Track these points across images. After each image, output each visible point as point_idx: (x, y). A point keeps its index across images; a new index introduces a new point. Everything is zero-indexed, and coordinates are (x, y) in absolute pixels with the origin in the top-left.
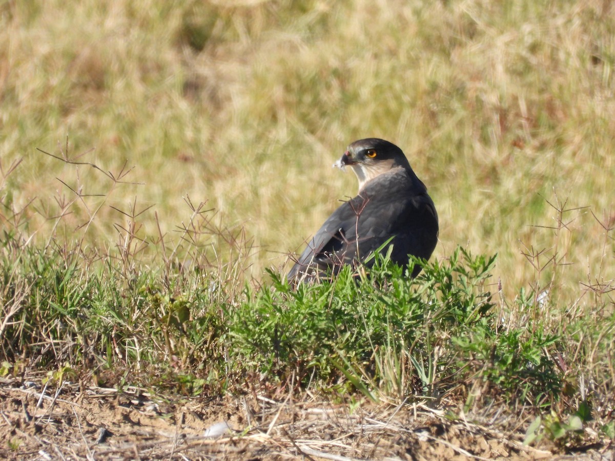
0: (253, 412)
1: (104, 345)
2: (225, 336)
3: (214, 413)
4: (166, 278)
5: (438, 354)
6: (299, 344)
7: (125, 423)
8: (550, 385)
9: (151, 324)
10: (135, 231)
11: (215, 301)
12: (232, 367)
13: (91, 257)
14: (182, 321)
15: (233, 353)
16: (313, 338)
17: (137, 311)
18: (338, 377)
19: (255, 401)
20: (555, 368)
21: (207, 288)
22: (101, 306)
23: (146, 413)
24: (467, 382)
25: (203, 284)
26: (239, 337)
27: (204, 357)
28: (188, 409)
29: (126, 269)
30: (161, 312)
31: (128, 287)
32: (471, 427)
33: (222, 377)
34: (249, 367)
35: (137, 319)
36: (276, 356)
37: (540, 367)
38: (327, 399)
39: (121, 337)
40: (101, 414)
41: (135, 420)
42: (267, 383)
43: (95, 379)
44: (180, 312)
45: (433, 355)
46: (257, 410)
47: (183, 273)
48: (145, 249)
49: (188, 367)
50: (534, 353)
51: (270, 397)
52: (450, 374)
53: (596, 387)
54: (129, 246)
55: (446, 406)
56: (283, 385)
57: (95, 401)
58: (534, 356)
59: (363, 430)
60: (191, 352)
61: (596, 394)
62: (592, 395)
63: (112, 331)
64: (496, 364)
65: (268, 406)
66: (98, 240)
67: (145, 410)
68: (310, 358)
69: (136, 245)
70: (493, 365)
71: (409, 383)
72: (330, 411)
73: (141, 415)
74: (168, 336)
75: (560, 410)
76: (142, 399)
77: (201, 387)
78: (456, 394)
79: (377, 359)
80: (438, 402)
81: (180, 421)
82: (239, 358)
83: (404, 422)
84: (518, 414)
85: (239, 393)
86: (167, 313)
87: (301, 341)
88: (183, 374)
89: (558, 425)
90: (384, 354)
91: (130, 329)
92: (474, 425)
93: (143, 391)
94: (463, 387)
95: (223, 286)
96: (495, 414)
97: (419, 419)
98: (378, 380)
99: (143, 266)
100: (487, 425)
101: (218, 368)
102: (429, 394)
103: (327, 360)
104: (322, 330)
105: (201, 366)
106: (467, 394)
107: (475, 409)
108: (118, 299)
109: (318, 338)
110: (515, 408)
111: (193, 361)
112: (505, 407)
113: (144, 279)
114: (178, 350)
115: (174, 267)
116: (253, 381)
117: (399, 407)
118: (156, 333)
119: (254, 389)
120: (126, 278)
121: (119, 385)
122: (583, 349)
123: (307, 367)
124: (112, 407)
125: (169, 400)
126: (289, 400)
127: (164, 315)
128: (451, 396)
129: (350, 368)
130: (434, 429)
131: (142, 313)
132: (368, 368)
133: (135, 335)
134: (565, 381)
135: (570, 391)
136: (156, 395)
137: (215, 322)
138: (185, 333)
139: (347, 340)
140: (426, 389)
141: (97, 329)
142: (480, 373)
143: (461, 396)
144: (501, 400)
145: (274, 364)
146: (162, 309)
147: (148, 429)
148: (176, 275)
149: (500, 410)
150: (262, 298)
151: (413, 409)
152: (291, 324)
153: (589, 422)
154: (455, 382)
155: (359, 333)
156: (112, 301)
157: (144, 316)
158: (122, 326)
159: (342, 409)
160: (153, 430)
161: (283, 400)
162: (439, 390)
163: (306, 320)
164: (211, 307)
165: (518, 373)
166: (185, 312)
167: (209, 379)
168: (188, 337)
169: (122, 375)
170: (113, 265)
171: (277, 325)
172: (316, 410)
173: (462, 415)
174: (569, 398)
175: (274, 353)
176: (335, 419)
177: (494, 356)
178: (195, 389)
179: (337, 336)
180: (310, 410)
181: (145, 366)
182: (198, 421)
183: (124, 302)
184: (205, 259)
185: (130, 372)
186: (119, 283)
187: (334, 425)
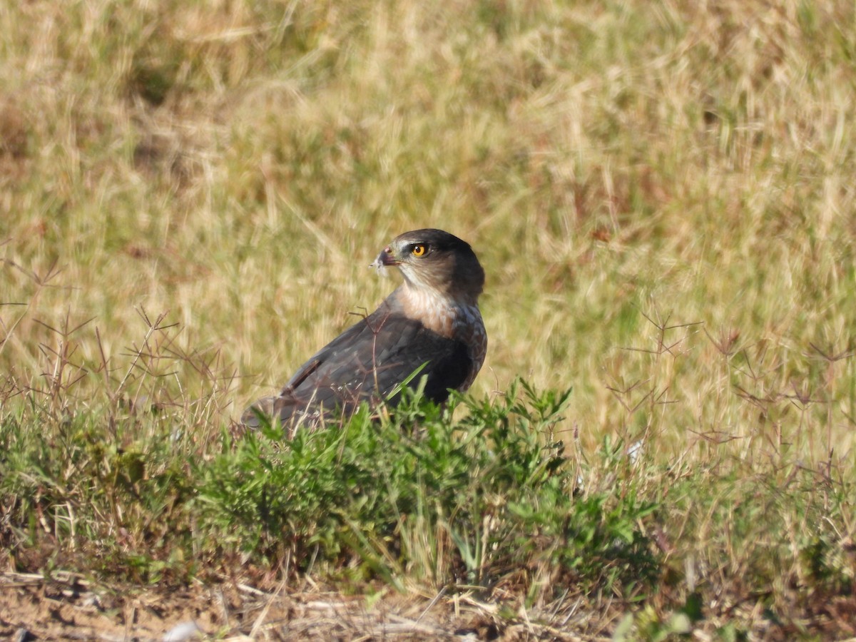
0: (231, 608)
1: (25, 514)
2: (192, 501)
3: (178, 608)
4: (112, 420)
5: (489, 526)
6: (296, 513)
7: (54, 622)
8: (645, 571)
9: (91, 484)
10: (69, 354)
11: (179, 453)
12: (203, 544)
13: (7, 390)
14: (134, 480)
15: (204, 525)
16: (316, 504)
17: (71, 467)
18: (349, 558)
19: (234, 592)
20: (653, 547)
21: (169, 435)
22: (21, 459)
23: (82, 608)
24: (530, 565)
25: (162, 429)
26: (212, 502)
27: (164, 529)
28: (142, 603)
29: (57, 407)
30: (104, 468)
31: (58, 432)
32: (536, 629)
33: (189, 558)
34: (227, 544)
35: (71, 478)
36: (265, 528)
37: (631, 546)
38: (335, 589)
39: (48, 503)
40: (21, 610)
41: (67, 617)
42: (252, 567)
43: (12, 561)
44: (131, 468)
45: (481, 529)
46: (237, 603)
47: (135, 414)
48: (82, 379)
49: (141, 545)
50: (624, 527)
51: (254, 585)
52: (506, 553)
53: (709, 574)
54: (60, 376)
55: (500, 599)
56: (273, 568)
57: (12, 591)
58: (623, 532)
59: (385, 632)
60: (146, 523)
61: (708, 584)
62: (704, 585)
63: (35, 494)
64: (571, 541)
65: (252, 598)
66: (16, 367)
67: (81, 605)
68: (311, 532)
69: (69, 373)
70: (566, 542)
71: (448, 566)
72: (339, 605)
73: (77, 611)
74: (115, 501)
75: (659, 605)
76: (78, 589)
77: (159, 572)
78: (514, 583)
79: (404, 534)
80: (488, 593)
81: (130, 620)
82: (212, 531)
83: (442, 620)
84: (602, 610)
85: (212, 580)
86: (113, 469)
87: (299, 508)
88: (135, 554)
89: (657, 625)
90: (413, 526)
91: (62, 491)
92: (539, 626)
93: (78, 578)
94: (525, 573)
95: (191, 433)
96: (569, 610)
97: (463, 617)
98: (405, 563)
99: (80, 404)
100: (557, 626)
101: (183, 546)
102: (477, 582)
103: (336, 536)
104: (328, 494)
105: (159, 543)
106: (530, 582)
107: (540, 603)
108: (44, 449)
109: (323, 505)
110: (596, 602)
111: (149, 536)
112: (583, 601)
113: (81, 421)
114: (129, 520)
115: (122, 405)
116: (231, 564)
117: (434, 600)
118: (97, 498)
119: (233, 575)
120: (56, 420)
121: (46, 569)
122: (691, 520)
123: (308, 545)
124: (36, 600)
125: (116, 590)
126: (282, 590)
127: (110, 471)
128: (508, 584)
129: (367, 547)
130: (484, 631)
131: (78, 468)
132: (391, 546)
133: (68, 500)
134: (666, 565)
135: (674, 578)
136: (97, 583)
137: (178, 482)
138: (138, 496)
139: (364, 508)
140: (473, 576)
141: (15, 491)
142: (549, 553)
143: (521, 585)
144: (578, 590)
145: (262, 541)
146: (106, 463)
147: (86, 631)
148: (125, 417)
149: (576, 605)
150: (244, 449)
151: (453, 605)
152: (286, 484)
153: (699, 623)
154: (512, 565)
155: (380, 498)
156: (37, 453)
157: (81, 473)
158: (50, 487)
159: (355, 603)
160: (93, 633)
161: (273, 590)
162: (491, 576)
163: (306, 480)
164: (174, 460)
165: (601, 554)
166: (137, 467)
167: (170, 560)
168: (142, 502)
169: (49, 555)
170: (37, 401)
171: (265, 487)
172: (320, 604)
173: (523, 612)
174: (672, 589)
175: (261, 526)
176: (346, 617)
177: (568, 530)
178: (152, 575)
179: (348, 502)
180: (310, 604)
181: (81, 542)
182: (155, 619)
183: (53, 454)
184: (166, 394)
185: (61, 551)
186: (46, 428)
187: (344, 626)
